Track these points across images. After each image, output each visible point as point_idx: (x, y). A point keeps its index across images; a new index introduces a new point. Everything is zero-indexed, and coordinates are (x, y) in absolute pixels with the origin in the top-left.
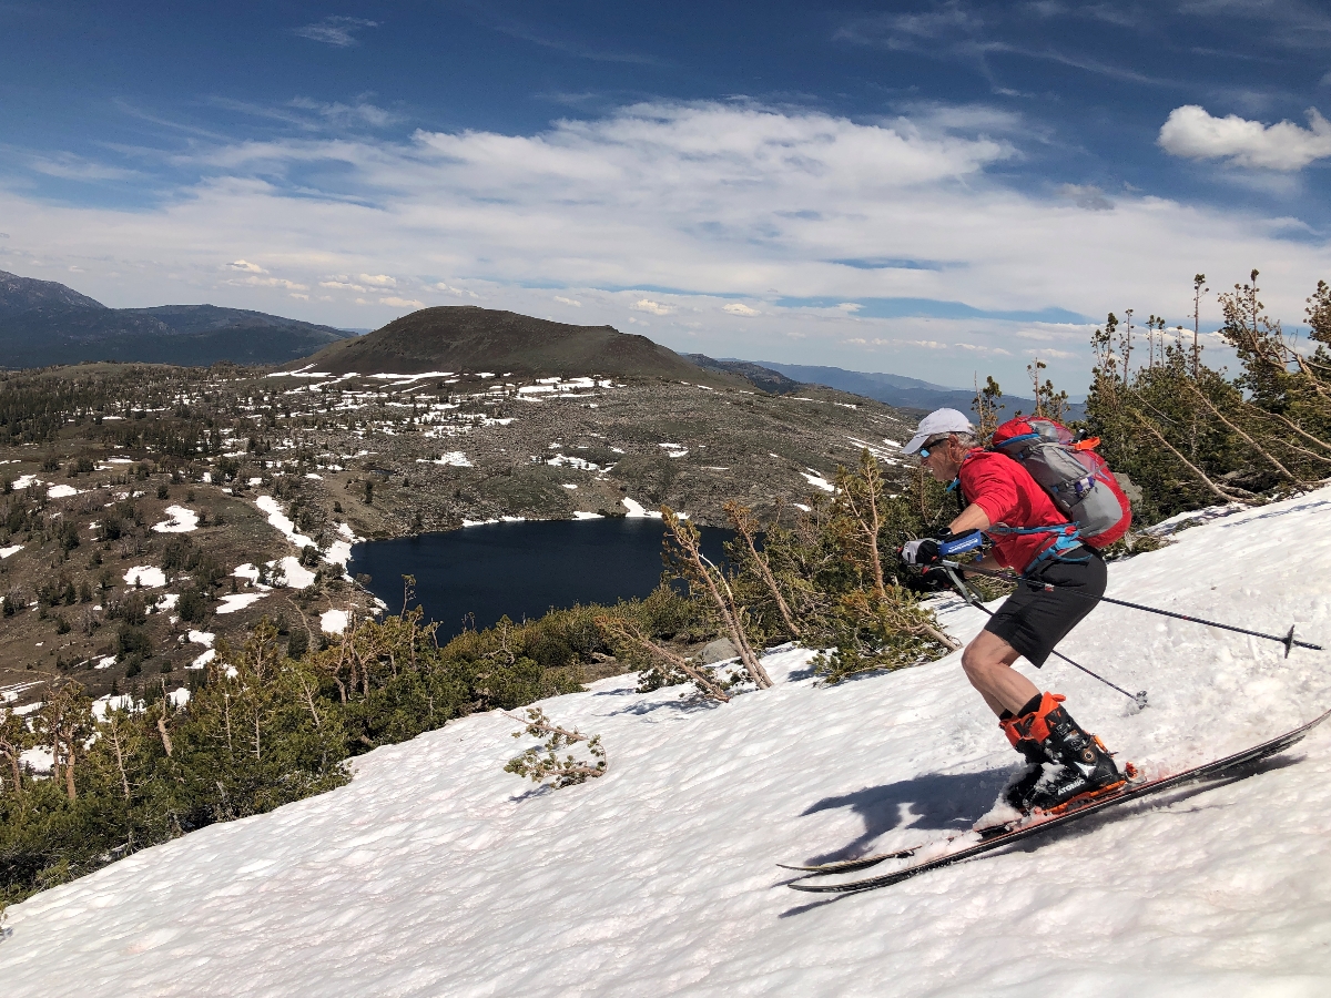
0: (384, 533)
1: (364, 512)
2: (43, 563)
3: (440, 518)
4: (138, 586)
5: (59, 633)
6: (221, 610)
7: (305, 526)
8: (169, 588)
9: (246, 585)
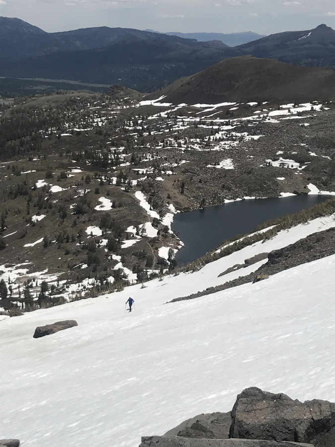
0: (188, 208)
1: (180, 198)
2: (55, 224)
3: (214, 199)
4: (91, 235)
5: (66, 254)
6: (123, 246)
7: (155, 206)
8: (104, 236)
9: (132, 236)
